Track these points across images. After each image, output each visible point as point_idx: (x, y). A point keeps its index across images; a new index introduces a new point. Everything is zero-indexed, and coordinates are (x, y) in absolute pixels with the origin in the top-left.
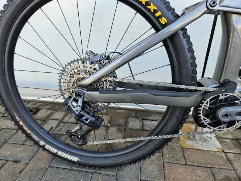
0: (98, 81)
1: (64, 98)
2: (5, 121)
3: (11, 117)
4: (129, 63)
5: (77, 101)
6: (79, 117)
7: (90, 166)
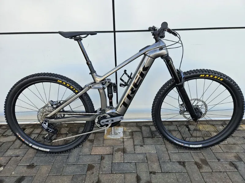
0: (55, 114)
1: (40, 122)
2: (4, 138)
3: (15, 134)
4: (70, 104)
5: (45, 124)
6: (47, 130)
7: (56, 153)
